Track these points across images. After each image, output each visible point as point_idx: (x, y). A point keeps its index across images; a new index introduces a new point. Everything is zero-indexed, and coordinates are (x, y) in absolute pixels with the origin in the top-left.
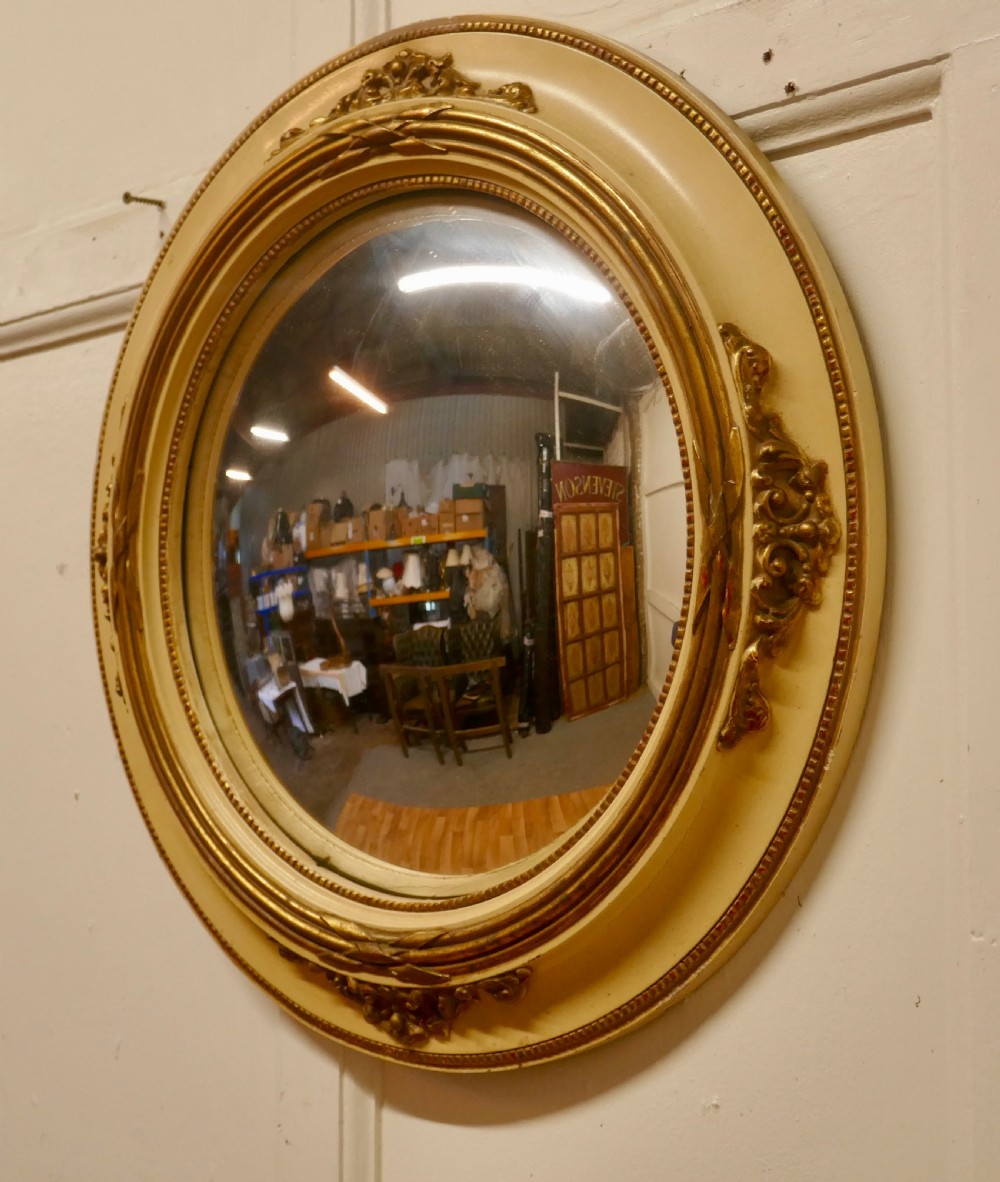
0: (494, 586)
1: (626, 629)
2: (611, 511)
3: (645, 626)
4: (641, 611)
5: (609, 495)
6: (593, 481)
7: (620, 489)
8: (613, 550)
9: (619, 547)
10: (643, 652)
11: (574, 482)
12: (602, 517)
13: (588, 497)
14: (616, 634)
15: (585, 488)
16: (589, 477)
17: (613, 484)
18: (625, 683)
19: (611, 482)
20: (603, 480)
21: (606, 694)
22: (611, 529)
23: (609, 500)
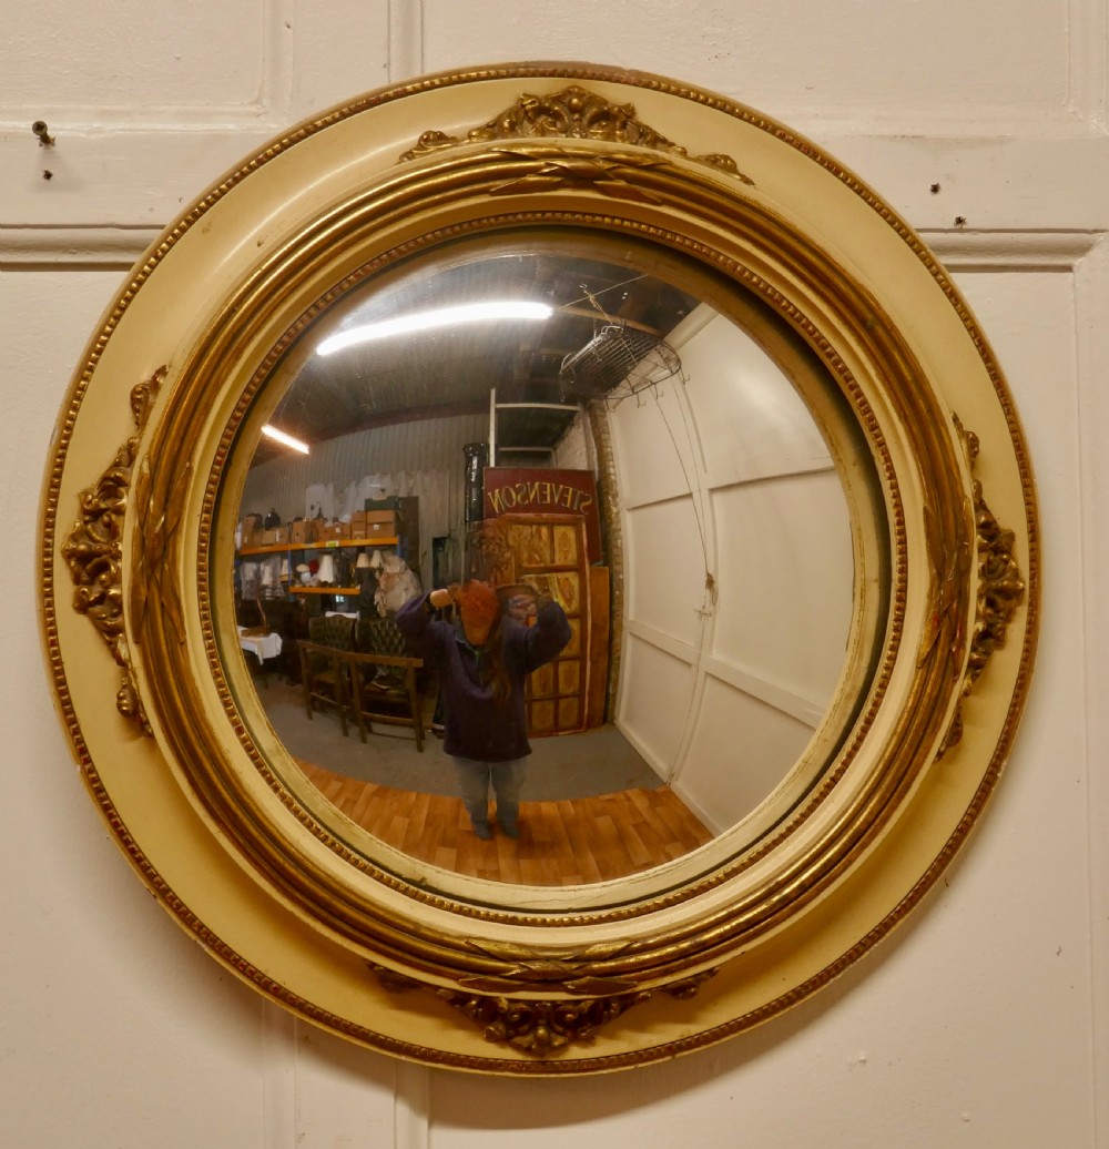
0: (406, 590)
1: (591, 660)
2: (574, 524)
3: (619, 658)
4: (616, 641)
5: (568, 505)
6: (542, 488)
7: (583, 499)
8: (578, 569)
9: (587, 566)
10: (611, 691)
11: (516, 490)
12: (559, 531)
13: (535, 507)
14: (577, 665)
15: (532, 497)
16: (537, 484)
17: (574, 493)
18: (585, 719)
19: (571, 490)
20: (557, 488)
21: (556, 724)
22: (574, 545)
23: (569, 511)
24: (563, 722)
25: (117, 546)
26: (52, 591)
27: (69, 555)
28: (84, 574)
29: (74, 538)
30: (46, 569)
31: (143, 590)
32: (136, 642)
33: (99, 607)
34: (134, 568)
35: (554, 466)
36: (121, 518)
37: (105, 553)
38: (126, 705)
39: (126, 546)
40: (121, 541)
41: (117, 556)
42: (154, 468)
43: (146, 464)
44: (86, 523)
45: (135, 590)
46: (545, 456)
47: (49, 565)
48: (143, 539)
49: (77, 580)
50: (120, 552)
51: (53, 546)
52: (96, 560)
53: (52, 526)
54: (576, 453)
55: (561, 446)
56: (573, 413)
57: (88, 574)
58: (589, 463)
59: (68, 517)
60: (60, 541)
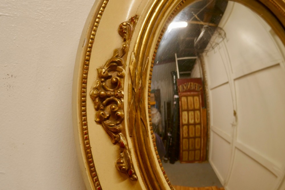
0: (157, 118)
1: (203, 138)
2: (198, 95)
3: (209, 138)
4: (208, 133)
5: (197, 90)
6: (191, 84)
7: (200, 87)
8: (199, 110)
9: (201, 109)
10: (207, 149)
11: (185, 85)
12: (195, 98)
13: (189, 90)
15: (189, 87)
16: (189, 83)
17: (198, 86)
18: (201, 157)
19: (197, 84)
20: (194, 84)
21: (195, 159)
22: (198, 102)
24: (197, 159)
25: (121, 92)
26: (86, 113)
27: (93, 98)
28: (101, 105)
29: (96, 89)
30: (83, 104)
31: (134, 113)
32: (131, 137)
33: (108, 121)
34: (129, 103)
35: (192, 77)
36: (122, 79)
37: (112, 96)
38: (125, 166)
39: (125, 92)
40: (123, 89)
41: (121, 97)
42: (137, 57)
43: (133, 56)
44: (102, 82)
45: (130, 113)
46: (189, 75)
47: (85, 101)
48: (133, 89)
49: (97, 109)
50: (123, 95)
51: (86, 93)
52: (108, 99)
53: (85, 83)
54: (197, 73)
55: (193, 71)
56: (195, 59)
57: (103, 105)
58: (201, 75)
59: (93, 80)
60: (90, 90)
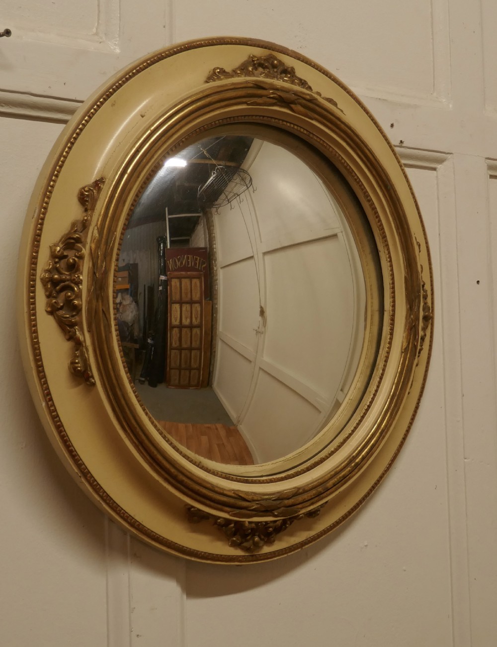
0: (132, 312)
1: (204, 351)
2: (199, 278)
3: (215, 352)
4: (214, 341)
5: (197, 267)
6: (188, 258)
7: (203, 263)
8: (200, 302)
9: (203, 301)
10: (211, 370)
11: (177, 259)
12: (194, 281)
13: (185, 268)
14: (198, 353)
15: (184, 263)
16: (186, 256)
17: (200, 260)
18: (201, 382)
19: (198, 258)
20: (193, 257)
21: (190, 383)
22: (199, 289)
23: (197, 270)
25: (79, 277)
26: (35, 301)
27: (44, 282)
28: (54, 292)
29: (48, 271)
30: (32, 288)
31: (94, 302)
32: (89, 331)
33: (61, 311)
34: (89, 291)
35: (191, 247)
36: (81, 261)
37: (68, 280)
38: (80, 367)
39: (84, 277)
40: (82, 273)
41: (78, 283)
42: (101, 232)
43: (96, 232)
44: (56, 263)
45: (89, 302)
46: (187, 241)
47: (34, 286)
48: (94, 273)
49: (49, 296)
50: (82, 280)
51: (36, 276)
52: (62, 284)
53: (35, 264)
54: (199, 240)
55: (193, 236)
56: (199, 217)
57: (56, 292)
58: (206, 243)
59: (44, 260)
60: (40, 273)
